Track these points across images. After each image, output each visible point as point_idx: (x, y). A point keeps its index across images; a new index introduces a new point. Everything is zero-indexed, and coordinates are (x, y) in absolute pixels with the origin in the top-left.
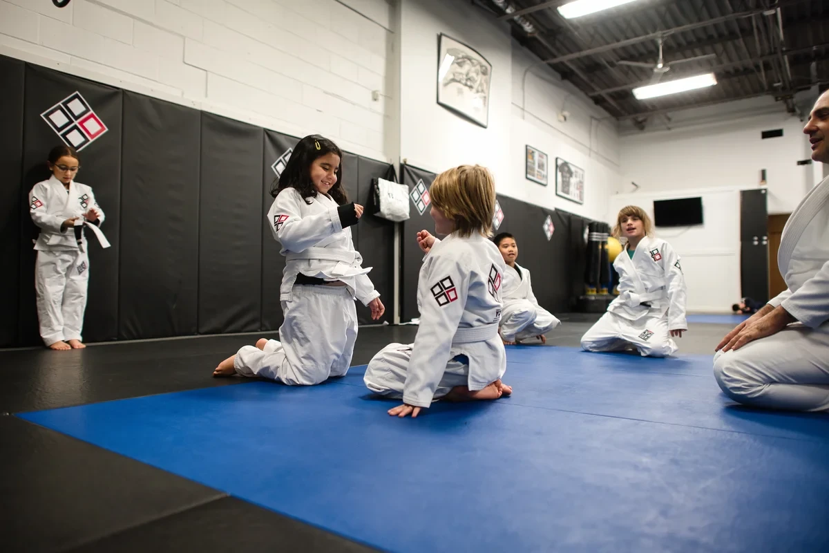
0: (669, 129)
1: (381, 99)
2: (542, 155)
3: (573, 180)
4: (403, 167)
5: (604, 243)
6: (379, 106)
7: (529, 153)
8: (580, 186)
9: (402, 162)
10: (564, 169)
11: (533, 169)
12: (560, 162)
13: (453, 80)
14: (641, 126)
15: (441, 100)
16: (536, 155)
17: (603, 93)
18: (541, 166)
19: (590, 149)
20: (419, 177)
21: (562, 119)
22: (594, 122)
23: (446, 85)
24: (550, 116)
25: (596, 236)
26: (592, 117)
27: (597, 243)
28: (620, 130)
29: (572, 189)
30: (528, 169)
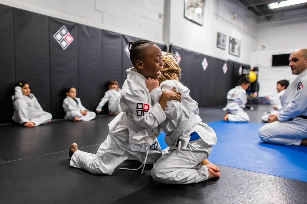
0: (282, 20)
1: (162, 17)
2: (224, 36)
3: (236, 46)
4: (171, 46)
5: (248, 74)
6: (162, 20)
7: (219, 35)
8: (239, 49)
9: (170, 44)
10: (233, 41)
11: (220, 43)
12: (231, 39)
13: (191, 6)
14: (269, 19)
15: (186, 16)
16: (222, 37)
17: (254, 6)
18: (223, 41)
19: (244, 31)
20: (177, 50)
21: (233, 18)
22: (247, 18)
23: (188, 8)
24: (228, 17)
25: (245, 72)
26: (246, 16)
27: (245, 75)
28: (258, 21)
29: (236, 50)
30: (218, 43)
